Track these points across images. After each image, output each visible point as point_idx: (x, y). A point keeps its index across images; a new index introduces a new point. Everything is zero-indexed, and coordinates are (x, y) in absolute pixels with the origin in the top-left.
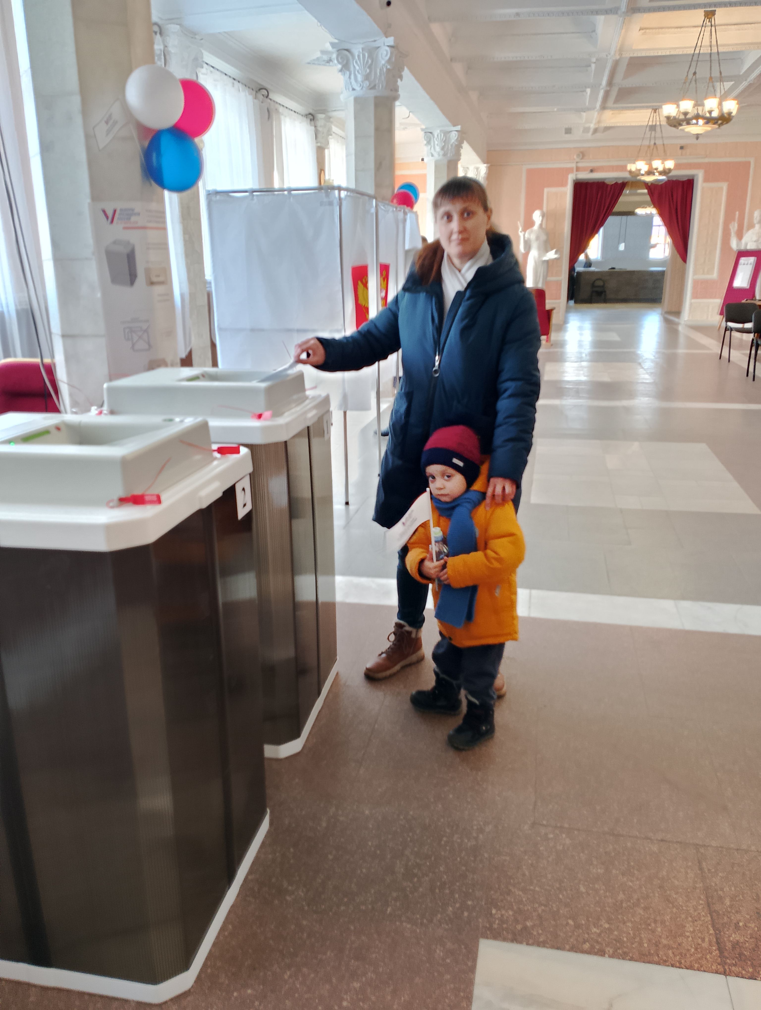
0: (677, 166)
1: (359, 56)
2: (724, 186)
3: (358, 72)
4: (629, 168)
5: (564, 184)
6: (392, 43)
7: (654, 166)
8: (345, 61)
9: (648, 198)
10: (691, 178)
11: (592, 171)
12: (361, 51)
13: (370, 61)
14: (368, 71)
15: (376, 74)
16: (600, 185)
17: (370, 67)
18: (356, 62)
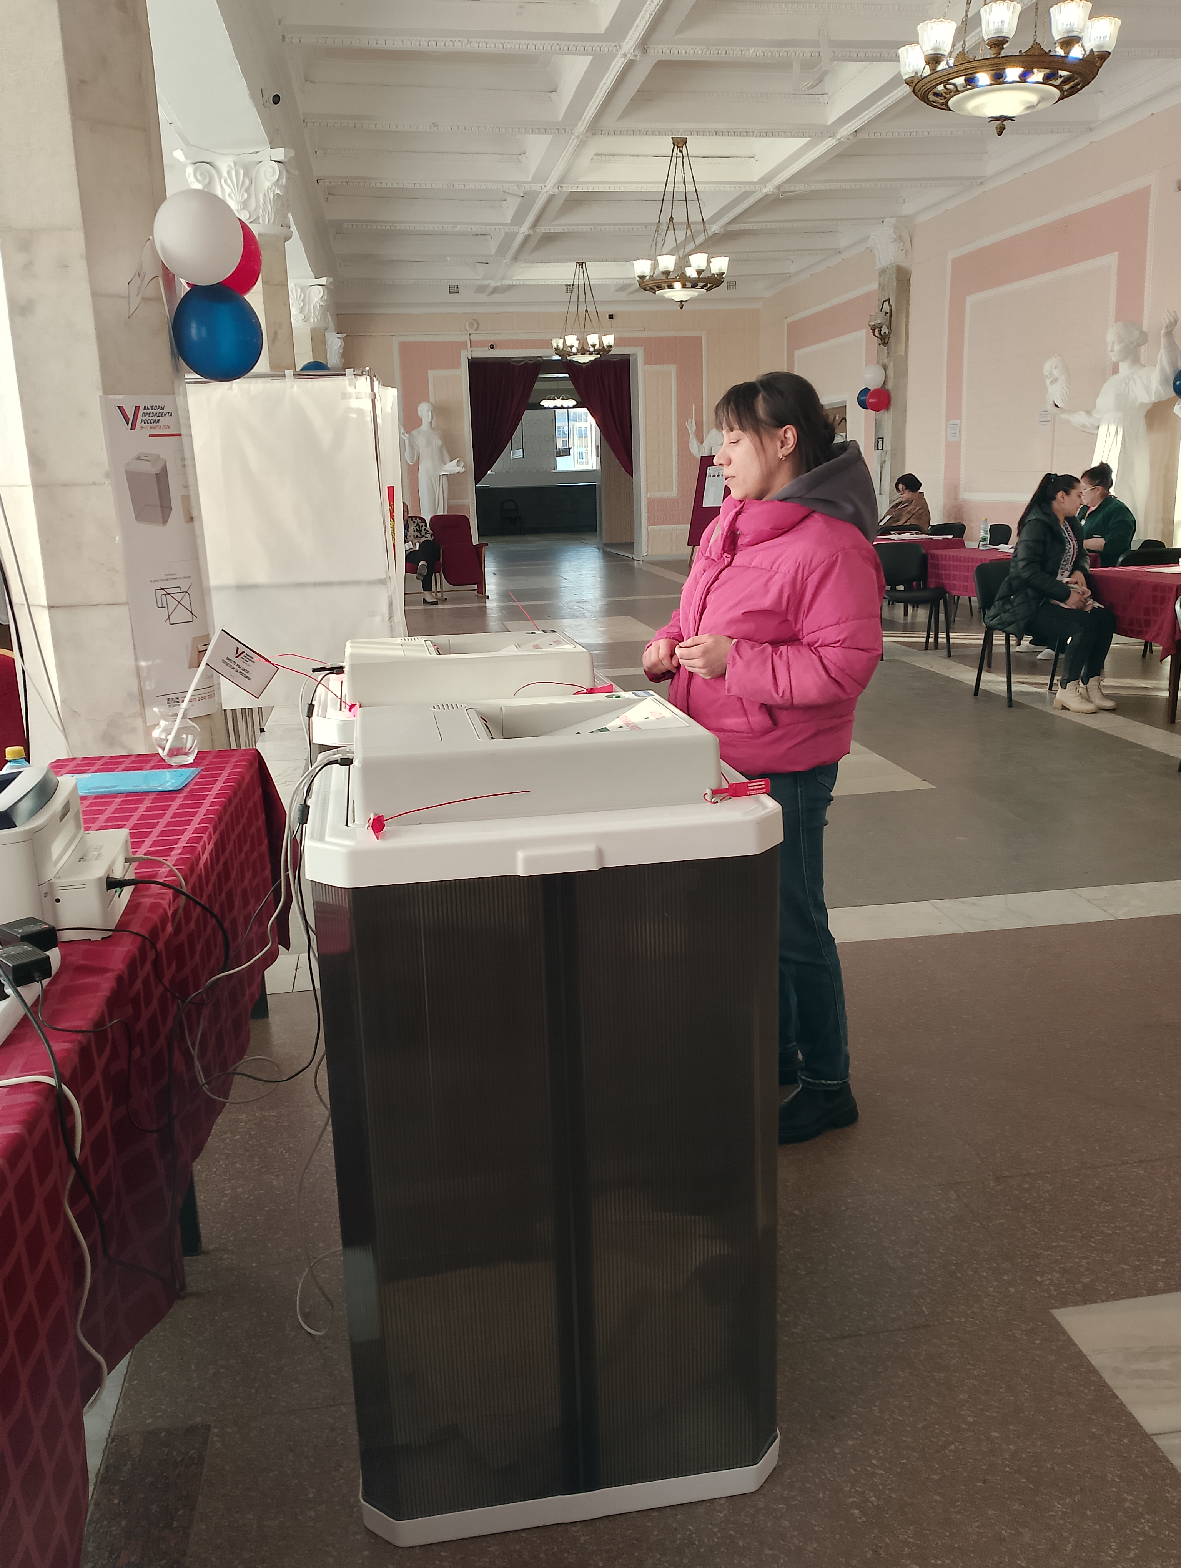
0: (618, 341)
1: (229, 173)
2: (673, 369)
3: (229, 195)
4: (555, 345)
5: (458, 366)
6: (281, 158)
7: (590, 343)
8: (207, 180)
9: (570, 385)
10: (625, 358)
11: (492, 347)
12: (233, 165)
13: (247, 182)
14: (246, 196)
15: (257, 201)
16: (504, 366)
17: (247, 190)
18: (225, 181)
